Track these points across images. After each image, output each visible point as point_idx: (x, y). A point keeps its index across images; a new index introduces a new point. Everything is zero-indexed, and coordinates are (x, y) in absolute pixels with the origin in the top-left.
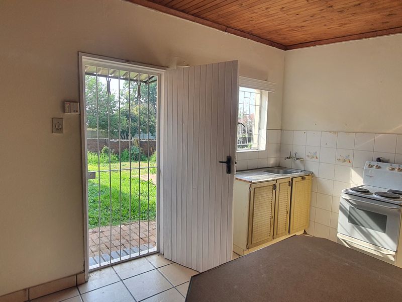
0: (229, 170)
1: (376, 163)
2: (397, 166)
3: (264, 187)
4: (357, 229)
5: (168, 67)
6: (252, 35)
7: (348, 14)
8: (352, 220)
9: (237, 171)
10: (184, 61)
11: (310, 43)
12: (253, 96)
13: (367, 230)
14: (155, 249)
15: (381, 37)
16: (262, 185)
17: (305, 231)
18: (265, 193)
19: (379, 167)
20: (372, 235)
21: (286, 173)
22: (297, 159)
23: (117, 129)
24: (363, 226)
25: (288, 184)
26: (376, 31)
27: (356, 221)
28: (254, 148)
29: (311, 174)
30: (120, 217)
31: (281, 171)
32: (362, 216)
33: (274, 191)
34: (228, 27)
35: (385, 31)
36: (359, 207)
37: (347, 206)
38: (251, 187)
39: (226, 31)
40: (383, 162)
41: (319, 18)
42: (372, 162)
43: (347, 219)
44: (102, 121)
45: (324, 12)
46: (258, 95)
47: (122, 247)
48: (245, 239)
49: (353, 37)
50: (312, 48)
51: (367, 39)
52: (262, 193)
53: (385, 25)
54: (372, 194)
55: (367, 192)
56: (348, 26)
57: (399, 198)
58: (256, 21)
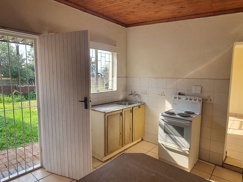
0: (86, 107)
1: (178, 96)
2: (189, 97)
3: (114, 115)
4: (169, 137)
5: (40, 34)
6: (104, 15)
7: (159, 5)
8: (166, 131)
9: (92, 106)
10: (54, 30)
11: (140, 24)
12: (107, 56)
13: (174, 137)
14: (39, 165)
15: (179, 21)
16: (113, 113)
17: (142, 139)
18: (115, 118)
19: (180, 98)
20: (177, 140)
21: (129, 104)
22: (136, 95)
23: (26, 78)
24: (172, 135)
25: (130, 111)
26: (175, 18)
27: (168, 132)
28: (110, 90)
29: (144, 104)
30: (20, 141)
31: (127, 103)
32: (171, 129)
33: (121, 117)
34: (86, 9)
35: (180, 18)
36: (169, 123)
37: (163, 123)
38: (105, 115)
39: (85, 12)
40: (182, 95)
41: (142, 6)
42: (176, 95)
43: (163, 131)
44: (14, 73)
45: (144, 2)
46: (111, 56)
47: (18, 164)
48: (103, 150)
49: (163, 21)
50: (141, 26)
51: (171, 22)
52: (113, 119)
53: (180, 14)
54: (176, 115)
55: (173, 114)
56: (160, 14)
57: (190, 116)
58: (104, 6)
